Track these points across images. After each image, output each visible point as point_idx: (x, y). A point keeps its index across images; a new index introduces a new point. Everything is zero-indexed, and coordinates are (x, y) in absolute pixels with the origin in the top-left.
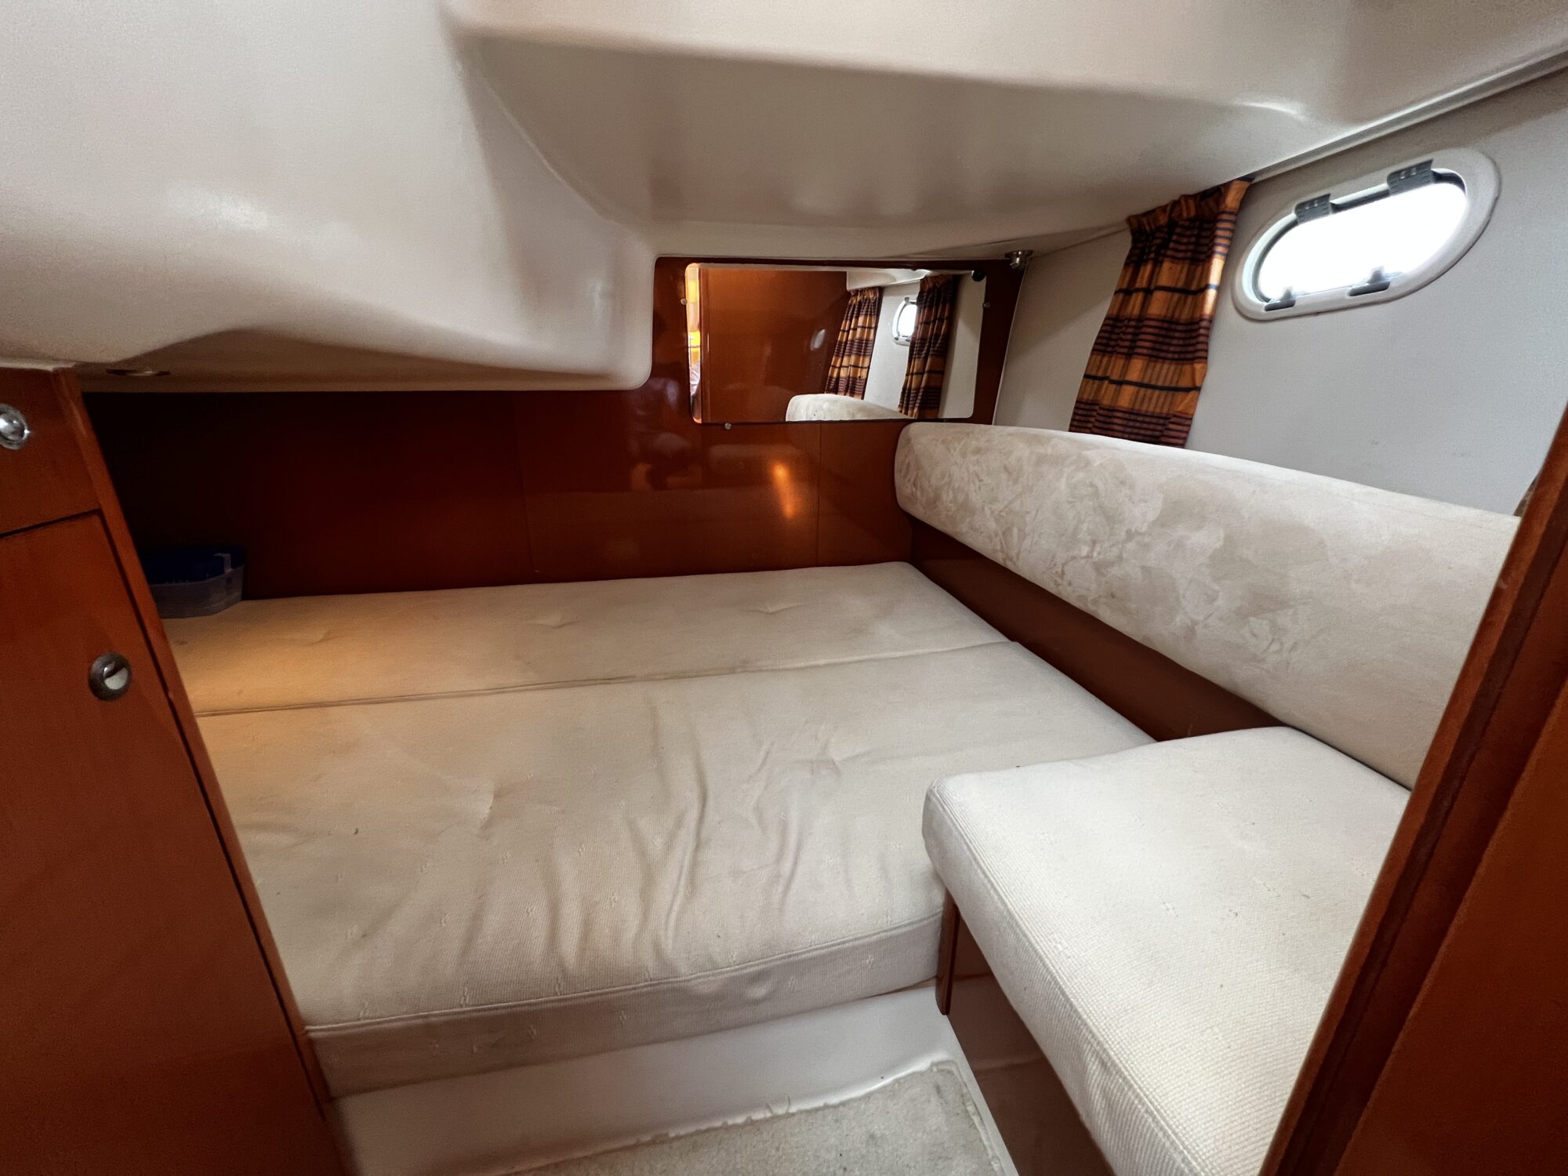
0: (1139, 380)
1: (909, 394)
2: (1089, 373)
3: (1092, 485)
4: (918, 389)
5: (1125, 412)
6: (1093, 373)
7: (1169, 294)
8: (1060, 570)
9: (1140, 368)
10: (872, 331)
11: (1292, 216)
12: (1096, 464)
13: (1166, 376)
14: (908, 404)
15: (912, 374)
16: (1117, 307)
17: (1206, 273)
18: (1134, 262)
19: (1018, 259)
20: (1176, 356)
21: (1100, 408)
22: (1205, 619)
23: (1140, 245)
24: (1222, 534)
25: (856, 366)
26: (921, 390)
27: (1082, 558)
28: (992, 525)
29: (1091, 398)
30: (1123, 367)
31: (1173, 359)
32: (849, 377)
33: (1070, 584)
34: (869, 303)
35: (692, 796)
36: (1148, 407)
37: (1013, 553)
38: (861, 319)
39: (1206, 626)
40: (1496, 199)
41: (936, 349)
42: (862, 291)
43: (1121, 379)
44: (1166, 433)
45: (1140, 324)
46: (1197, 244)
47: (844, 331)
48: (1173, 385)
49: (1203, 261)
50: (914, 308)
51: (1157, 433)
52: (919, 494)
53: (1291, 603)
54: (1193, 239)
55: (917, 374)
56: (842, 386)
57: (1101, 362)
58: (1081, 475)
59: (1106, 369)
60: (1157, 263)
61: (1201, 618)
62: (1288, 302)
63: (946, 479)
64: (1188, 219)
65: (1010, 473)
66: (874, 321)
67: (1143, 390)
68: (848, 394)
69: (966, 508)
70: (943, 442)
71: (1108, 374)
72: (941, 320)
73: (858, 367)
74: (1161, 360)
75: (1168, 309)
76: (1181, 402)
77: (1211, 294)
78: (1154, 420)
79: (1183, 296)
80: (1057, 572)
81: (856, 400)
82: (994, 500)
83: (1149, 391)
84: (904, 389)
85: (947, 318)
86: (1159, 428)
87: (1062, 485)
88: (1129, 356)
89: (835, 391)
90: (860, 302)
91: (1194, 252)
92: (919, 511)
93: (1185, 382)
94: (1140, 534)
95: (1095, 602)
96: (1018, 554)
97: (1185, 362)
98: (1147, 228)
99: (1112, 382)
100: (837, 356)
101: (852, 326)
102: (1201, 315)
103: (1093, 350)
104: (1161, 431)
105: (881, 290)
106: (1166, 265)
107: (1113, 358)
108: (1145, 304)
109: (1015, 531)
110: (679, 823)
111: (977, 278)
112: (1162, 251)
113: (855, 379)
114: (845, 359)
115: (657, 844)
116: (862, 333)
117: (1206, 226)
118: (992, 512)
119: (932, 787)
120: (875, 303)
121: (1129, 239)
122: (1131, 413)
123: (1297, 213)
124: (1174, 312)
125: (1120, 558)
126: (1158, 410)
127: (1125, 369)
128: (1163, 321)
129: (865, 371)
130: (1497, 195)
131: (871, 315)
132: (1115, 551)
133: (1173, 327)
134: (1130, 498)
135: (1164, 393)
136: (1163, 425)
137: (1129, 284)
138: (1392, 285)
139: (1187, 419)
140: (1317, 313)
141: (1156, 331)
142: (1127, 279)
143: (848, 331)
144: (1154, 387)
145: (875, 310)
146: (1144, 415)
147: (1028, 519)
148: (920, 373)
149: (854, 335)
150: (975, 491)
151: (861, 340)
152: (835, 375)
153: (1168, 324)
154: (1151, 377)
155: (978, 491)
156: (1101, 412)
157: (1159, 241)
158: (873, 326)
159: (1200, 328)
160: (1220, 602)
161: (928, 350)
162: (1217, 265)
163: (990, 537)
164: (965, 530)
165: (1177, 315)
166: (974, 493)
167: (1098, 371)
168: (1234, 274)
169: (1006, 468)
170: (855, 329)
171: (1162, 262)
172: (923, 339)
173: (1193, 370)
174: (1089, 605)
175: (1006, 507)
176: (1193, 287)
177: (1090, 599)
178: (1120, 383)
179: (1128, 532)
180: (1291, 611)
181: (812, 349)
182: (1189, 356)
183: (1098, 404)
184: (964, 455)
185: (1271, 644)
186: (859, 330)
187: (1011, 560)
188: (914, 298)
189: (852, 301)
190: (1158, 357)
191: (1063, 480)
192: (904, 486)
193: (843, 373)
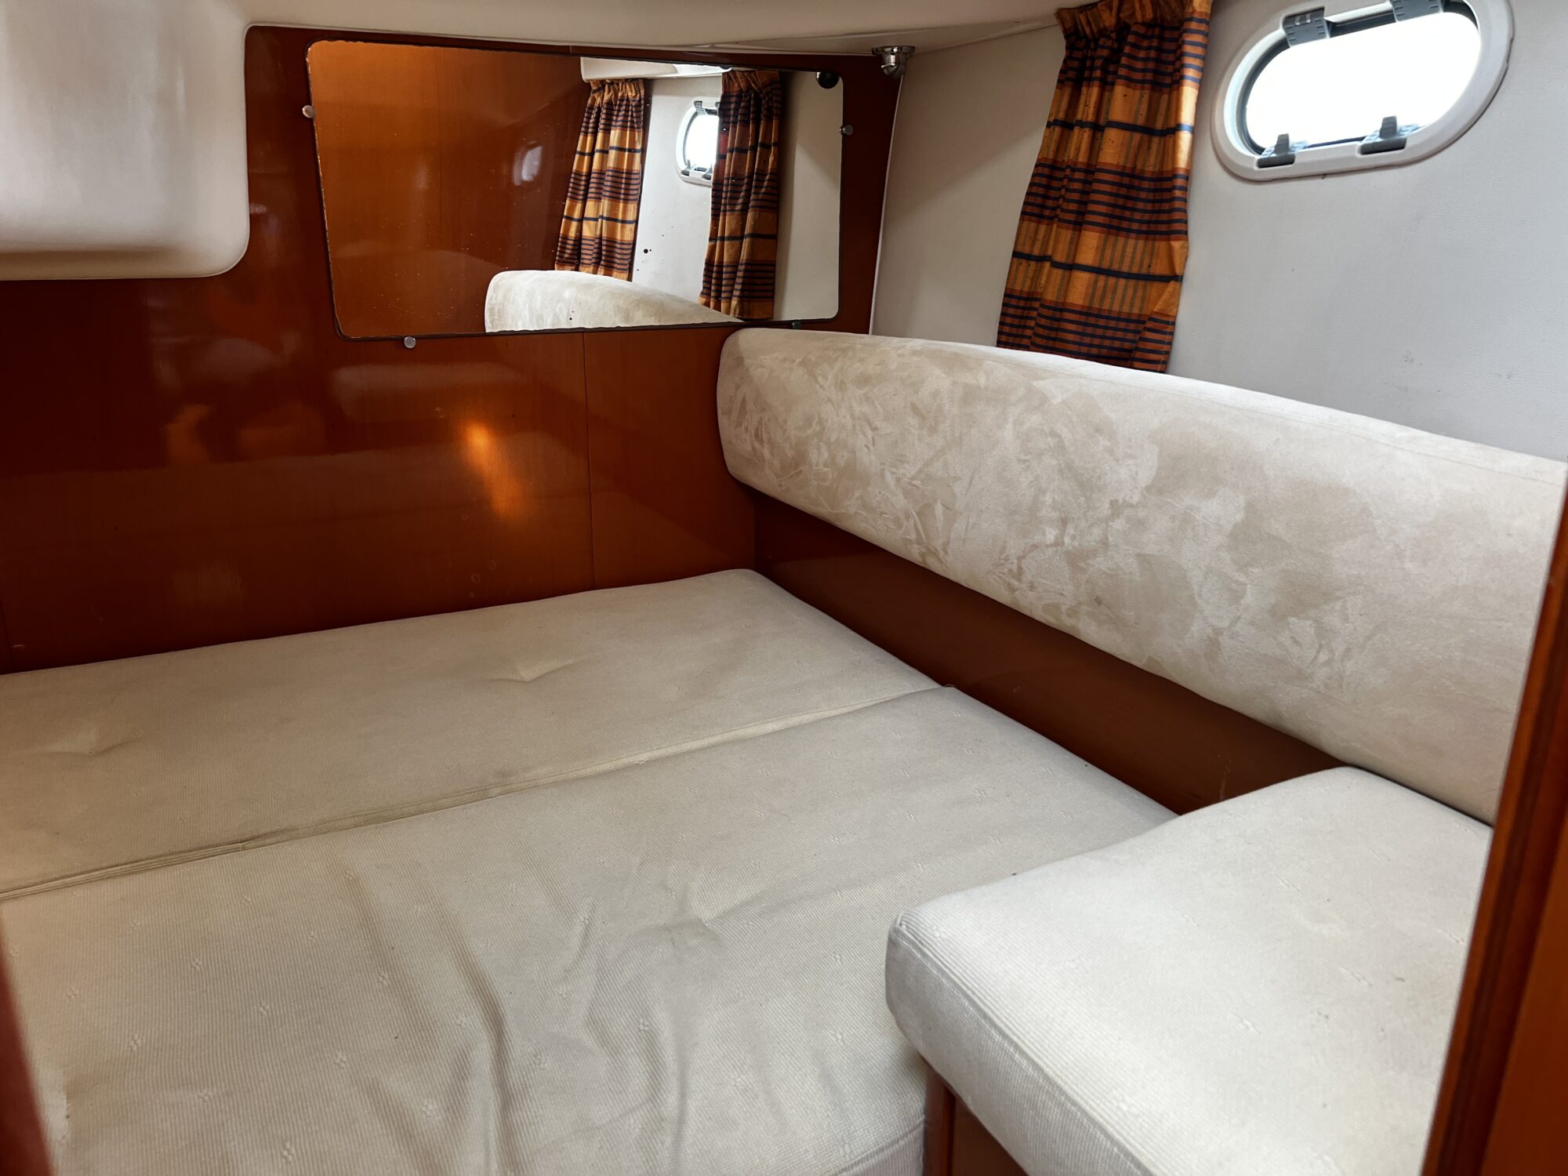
0: (1096, 265)
1: (720, 272)
2: (1020, 249)
3: (1053, 434)
4: (735, 265)
5: (1080, 313)
6: (1026, 250)
7: (1128, 134)
8: (1015, 568)
9: (1095, 245)
10: (638, 156)
11: (1279, 33)
12: (1057, 400)
13: (1133, 258)
14: (719, 292)
15: (723, 239)
16: (1053, 146)
17: (1175, 107)
18: (1073, 78)
19: (893, 58)
20: (1144, 228)
21: (1041, 305)
22: (1231, 625)
23: (1079, 54)
24: (1242, 500)
25: (612, 219)
26: (742, 268)
27: (1047, 546)
28: (900, 502)
29: (1026, 289)
30: (1071, 242)
31: (1139, 232)
32: (600, 238)
33: (1032, 587)
34: (627, 105)
35: (472, 1022)
36: (1112, 303)
37: (938, 544)
38: (615, 134)
39: (1233, 636)
40: (1512, 41)
41: (760, 196)
42: (614, 82)
43: (1070, 262)
44: (1141, 345)
45: (1090, 178)
46: (1158, 61)
47: (582, 154)
48: (1144, 271)
49: (1170, 86)
50: (715, 120)
51: (1127, 345)
52: (766, 453)
53: (1338, 594)
54: (1153, 54)
55: (731, 238)
56: (588, 253)
57: (1036, 232)
58: (1035, 419)
59: (1045, 244)
60: (1106, 85)
61: (1225, 624)
62: (1284, 155)
63: (816, 428)
64: (1143, 24)
65: (923, 418)
66: (638, 136)
67: (1102, 278)
68: (601, 270)
69: (851, 472)
70: (803, 363)
71: (1049, 253)
72: (766, 147)
73: (616, 220)
74: (1124, 233)
75: (1127, 157)
76: (1160, 296)
77: (1185, 138)
78: (1122, 325)
79: (1146, 137)
80: (1010, 570)
81: (616, 282)
82: (902, 460)
83: (1112, 280)
84: (709, 263)
85: (775, 144)
86: (1130, 336)
87: (1008, 433)
88: (1079, 225)
89: (575, 262)
90: (609, 103)
91: (1156, 72)
92: (767, 481)
93: (1160, 268)
94: (1131, 506)
95: (1073, 612)
96: (946, 544)
97: (1158, 236)
98: (1088, 30)
99: (1056, 265)
100: (574, 199)
101: (598, 146)
102: (1175, 169)
103: (1023, 213)
104: (1133, 341)
105: (648, 85)
106: (1119, 90)
107: (1055, 226)
108: (1094, 147)
109: (939, 509)
110: (461, 1070)
111: (826, 83)
112: (1112, 68)
113: (612, 241)
114: (590, 204)
115: (430, 1112)
116: (619, 160)
117: (1168, 34)
118: (898, 480)
119: (897, 926)
120: (638, 105)
121: (1062, 43)
122: (1088, 314)
123: (1286, 29)
124: (1135, 161)
125: (1105, 543)
126: (1126, 309)
127: (1075, 244)
128: (1121, 174)
129: (630, 227)
130: (1511, 36)
131: (632, 128)
132: (1096, 532)
133: (1136, 182)
134: (1111, 452)
135: (1132, 283)
136: (1137, 332)
137: (1067, 113)
138: (1409, 144)
139: (1168, 323)
140: (1324, 175)
141: (1114, 189)
142: (1064, 104)
143: (592, 155)
144: (1118, 274)
145: (639, 119)
146: (1108, 318)
147: (958, 488)
148: (737, 237)
149: (603, 161)
150: (867, 446)
151: (617, 171)
152: (572, 233)
153: (1129, 178)
154: (1112, 259)
155: (872, 448)
156: (1046, 312)
157: (1105, 53)
158: (639, 147)
159: (1174, 188)
160: (1248, 599)
161: (747, 196)
162: (1189, 95)
163: (897, 521)
164: (852, 510)
165: (1139, 166)
166: (865, 449)
167: (1033, 245)
168: (1212, 111)
169: (915, 409)
170: (605, 152)
171: (1113, 84)
172: (737, 176)
173: (1170, 249)
174: (1064, 617)
175: (920, 471)
176: (1159, 125)
177: (1064, 608)
178: (1071, 267)
179: (1114, 504)
180: (1338, 606)
181: (517, 182)
182: (1163, 228)
183: (1037, 300)
184: (841, 386)
185: (1318, 652)
186: (612, 154)
187: (935, 554)
188: (712, 101)
189: (594, 100)
190: (1119, 229)
191: (1010, 426)
192: (736, 438)
193: (587, 232)
